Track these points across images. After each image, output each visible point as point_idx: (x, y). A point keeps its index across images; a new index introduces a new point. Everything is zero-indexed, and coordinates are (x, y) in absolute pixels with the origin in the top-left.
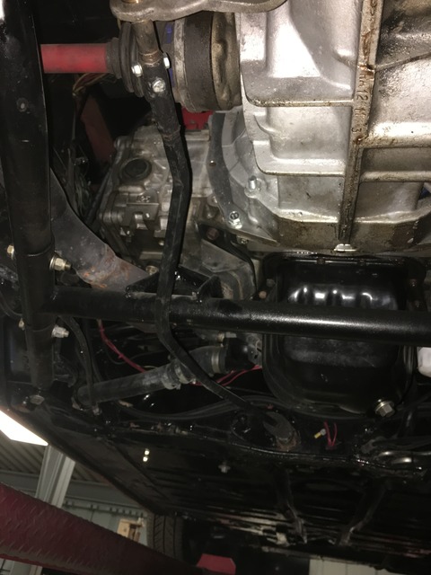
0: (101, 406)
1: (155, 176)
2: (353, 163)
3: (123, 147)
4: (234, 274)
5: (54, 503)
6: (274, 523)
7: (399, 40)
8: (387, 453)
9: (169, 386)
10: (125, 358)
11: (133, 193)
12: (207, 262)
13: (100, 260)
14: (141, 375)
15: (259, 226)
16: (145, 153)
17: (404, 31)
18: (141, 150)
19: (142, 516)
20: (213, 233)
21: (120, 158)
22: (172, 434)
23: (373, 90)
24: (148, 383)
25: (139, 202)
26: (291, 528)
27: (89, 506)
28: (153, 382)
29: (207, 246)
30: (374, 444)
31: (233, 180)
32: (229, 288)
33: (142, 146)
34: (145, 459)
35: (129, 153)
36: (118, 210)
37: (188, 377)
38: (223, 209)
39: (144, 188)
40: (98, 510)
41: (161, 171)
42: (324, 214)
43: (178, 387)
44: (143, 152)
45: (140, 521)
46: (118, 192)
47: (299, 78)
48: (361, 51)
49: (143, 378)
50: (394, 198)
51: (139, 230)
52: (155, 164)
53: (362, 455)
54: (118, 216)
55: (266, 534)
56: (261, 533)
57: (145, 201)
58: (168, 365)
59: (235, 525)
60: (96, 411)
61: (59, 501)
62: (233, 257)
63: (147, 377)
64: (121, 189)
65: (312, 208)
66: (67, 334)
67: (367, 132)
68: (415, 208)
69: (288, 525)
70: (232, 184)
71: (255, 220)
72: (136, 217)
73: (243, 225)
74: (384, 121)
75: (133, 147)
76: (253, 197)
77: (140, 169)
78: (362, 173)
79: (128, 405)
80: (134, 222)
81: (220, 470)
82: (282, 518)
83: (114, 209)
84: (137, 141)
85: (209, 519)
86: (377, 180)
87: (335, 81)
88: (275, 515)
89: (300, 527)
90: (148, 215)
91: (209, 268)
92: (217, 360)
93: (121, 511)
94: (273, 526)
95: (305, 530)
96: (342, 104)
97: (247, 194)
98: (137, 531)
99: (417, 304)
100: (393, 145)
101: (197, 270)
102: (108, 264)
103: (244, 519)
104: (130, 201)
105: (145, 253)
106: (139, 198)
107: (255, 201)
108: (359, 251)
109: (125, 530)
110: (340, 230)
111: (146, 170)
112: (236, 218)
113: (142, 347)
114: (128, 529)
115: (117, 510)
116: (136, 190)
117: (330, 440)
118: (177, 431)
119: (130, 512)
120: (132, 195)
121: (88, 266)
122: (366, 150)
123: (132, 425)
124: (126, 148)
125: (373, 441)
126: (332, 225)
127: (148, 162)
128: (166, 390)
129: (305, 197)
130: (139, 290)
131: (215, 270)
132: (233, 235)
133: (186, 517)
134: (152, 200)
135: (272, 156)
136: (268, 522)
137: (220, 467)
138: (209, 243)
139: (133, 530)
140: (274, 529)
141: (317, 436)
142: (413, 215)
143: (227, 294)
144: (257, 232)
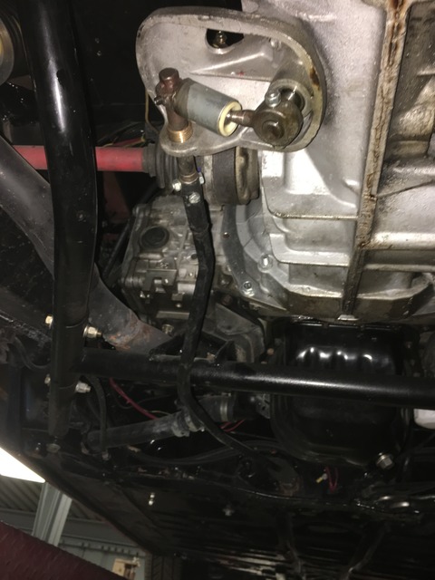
0: (111, 451)
1: (173, 243)
2: (357, 259)
3: (142, 215)
4: (247, 337)
5: (50, 542)
6: (274, 564)
7: (395, 173)
8: (386, 498)
9: (178, 434)
10: (133, 403)
11: (153, 259)
12: (221, 325)
13: (125, 325)
14: (151, 422)
15: (270, 295)
16: (163, 222)
17: (400, 166)
18: (159, 219)
19: (137, 556)
20: (227, 299)
21: (139, 225)
22: (179, 478)
23: (374, 212)
24: (158, 431)
25: (158, 269)
26: (290, 569)
27: (80, 544)
28: (163, 429)
29: (221, 309)
30: (373, 489)
31: (247, 255)
32: (242, 350)
33: (161, 216)
34: (151, 503)
35: (148, 221)
36: (139, 275)
37: (197, 425)
38: (237, 279)
39: (162, 254)
40: (89, 549)
41: (177, 238)
42: (330, 290)
43: (187, 434)
44: (161, 221)
45: (135, 561)
46: (139, 259)
47: (313, 195)
48: (365, 185)
49: (153, 425)
50: (391, 279)
51: (158, 294)
52: (172, 232)
53: (363, 500)
54: (139, 281)
55: (265, 575)
56: (259, 573)
57: (164, 267)
58: (178, 413)
59: (234, 566)
60: (106, 456)
61: (55, 540)
62: (245, 320)
63: (158, 425)
64: (141, 256)
65: (319, 284)
66: (89, 389)
67: (369, 239)
68: (410, 286)
69: (287, 565)
70: (246, 258)
71: (266, 290)
72: (156, 281)
73: (256, 294)
74: (383, 230)
75: (152, 216)
76: (266, 272)
77: (158, 237)
78: (364, 265)
79: (136, 450)
80: (153, 286)
81: (224, 513)
82: (282, 558)
83: (135, 275)
84: (155, 210)
85: (208, 560)
86: (377, 270)
87: (343, 200)
88: (275, 556)
89: (300, 568)
90: (167, 281)
91: (223, 331)
92: (226, 409)
93: (113, 549)
94: (272, 566)
95: (304, 570)
96: (348, 219)
97: (260, 269)
98: (132, 571)
99: (413, 362)
100: (390, 248)
101: (211, 333)
102: (133, 329)
103: (243, 559)
104: (150, 267)
105: (161, 312)
106: (158, 264)
107: (267, 275)
108: (360, 320)
109: (120, 570)
110: (344, 303)
111: (165, 238)
112: (249, 288)
113: (149, 392)
114: (123, 569)
115: (109, 548)
116: (155, 257)
117: (331, 484)
118: (184, 476)
119: (123, 551)
120: (151, 261)
121: (115, 331)
122: (368, 252)
123: (140, 470)
124: (144, 217)
125: (372, 486)
126: (336, 299)
127: (166, 230)
128: (176, 437)
129: (313, 276)
130: (161, 353)
131: (229, 332)
132: (246, 301)
133: (184, 558)
134: (170, 266)
135: (287, 248)
136: (268, 563)
137: (224, 510)
138: (223, 307)
139: (128, 570)
140: (273, 569)
141: (319, 481)
142: (408, 292)
143: (241, 356)
144: (268, 300)
